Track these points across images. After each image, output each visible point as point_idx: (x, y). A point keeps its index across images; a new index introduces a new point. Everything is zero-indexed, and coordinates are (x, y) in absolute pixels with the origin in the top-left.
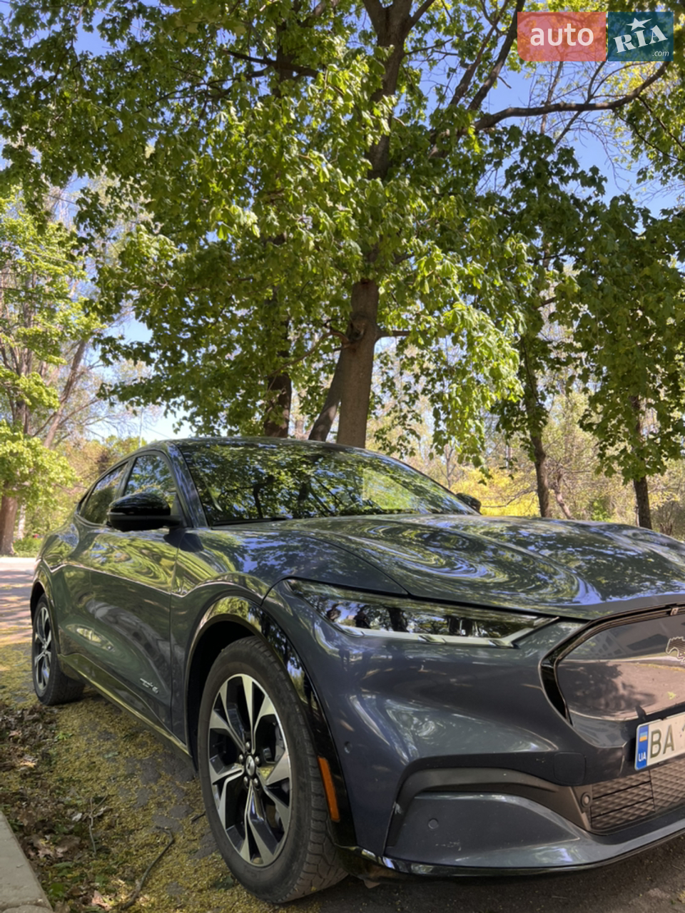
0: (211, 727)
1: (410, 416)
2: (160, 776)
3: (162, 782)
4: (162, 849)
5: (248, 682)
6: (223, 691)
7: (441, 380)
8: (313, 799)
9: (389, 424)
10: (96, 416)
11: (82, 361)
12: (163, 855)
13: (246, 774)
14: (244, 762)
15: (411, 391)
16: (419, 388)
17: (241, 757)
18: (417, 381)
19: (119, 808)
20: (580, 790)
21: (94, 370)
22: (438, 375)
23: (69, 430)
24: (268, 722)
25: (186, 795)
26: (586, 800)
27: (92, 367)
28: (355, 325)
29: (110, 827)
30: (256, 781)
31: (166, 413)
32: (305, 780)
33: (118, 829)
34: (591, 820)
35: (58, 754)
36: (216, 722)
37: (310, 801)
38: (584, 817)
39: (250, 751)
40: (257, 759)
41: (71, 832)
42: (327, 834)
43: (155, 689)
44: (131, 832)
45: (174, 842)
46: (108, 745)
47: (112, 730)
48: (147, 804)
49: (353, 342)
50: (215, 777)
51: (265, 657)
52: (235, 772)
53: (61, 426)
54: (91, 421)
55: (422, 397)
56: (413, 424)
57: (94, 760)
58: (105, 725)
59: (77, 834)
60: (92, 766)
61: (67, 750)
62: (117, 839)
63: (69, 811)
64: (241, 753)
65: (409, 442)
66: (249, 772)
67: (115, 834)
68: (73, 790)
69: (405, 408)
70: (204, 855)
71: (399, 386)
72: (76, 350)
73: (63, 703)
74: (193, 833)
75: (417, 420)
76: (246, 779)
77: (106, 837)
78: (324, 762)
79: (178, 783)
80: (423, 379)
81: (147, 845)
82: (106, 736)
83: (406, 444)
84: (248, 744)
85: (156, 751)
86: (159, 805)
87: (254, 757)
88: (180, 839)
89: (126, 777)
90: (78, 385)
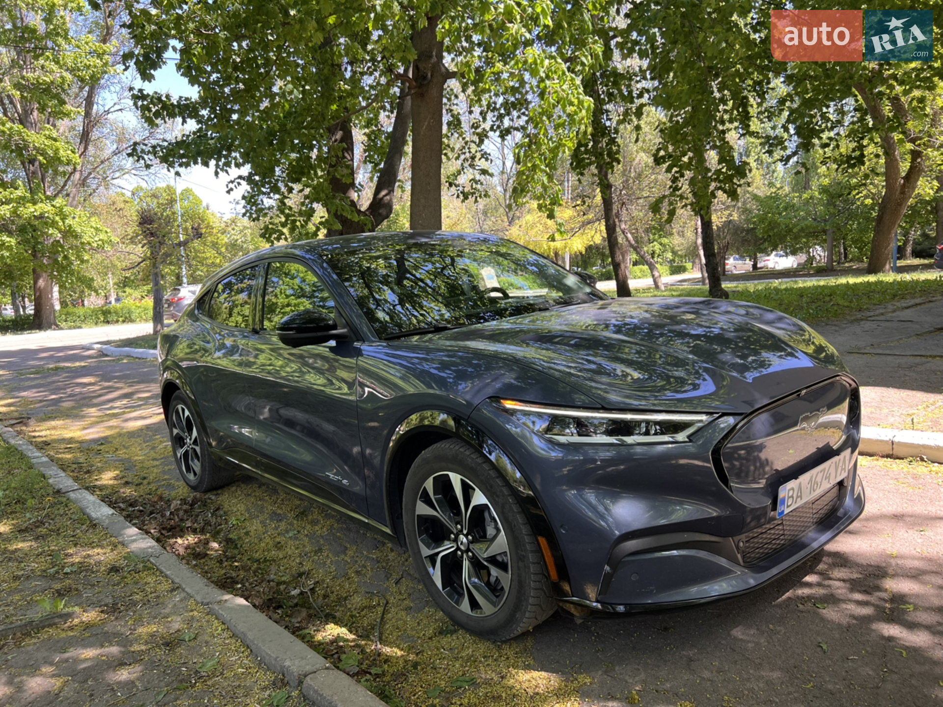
0: (417, 513)
1: (478, 155)
2: (346, 548)
3: (350, 553)
4: (380, 610)
5: (456, 479)
6: (429, 484)
7: (508, 114)
8: (532, 566)
9: (459, 167)
10: (121, 169)
11: (95, 107)
12: (383, 614)
13: (458, 549)
14: (456, 540)
15: (479, 130)
16: (487, 125)
17: (452, 536)
18: (484, 119)
19: (323, 581)
20: (736, 538)
21: (110, 116)
22: (505, 109)
23: (94, 187)
24: (481, 510)
25: (378, 562)
26: (741, 544)
27: (108, 112)
28: (421, 66)
29: (325, 596)
30: (470, 554)
31: (217, 174)
32: (523, 553)
33: (333, 597)
34: (743, 557)
35: (239, 538)
36: (422, 509)
37: (529, 568)
38: (739, 556)
39: (461, 531)
40: (470, 537)
41: (296, 605)
42: (543, 590)
43: (345, 482)
44: (346, 599)
45: (387, 603)
46: (283, 525)
47: (279, 511)
48: (347, 574)
49: (420, 86)
50: (426, 552)
51: (473, 459)
52: (446, 548)
53: (83, 183)
54: (117, 174)
55: (491, 134)
56: (482, 164)
57: (278, 540)
58: (270, 507)
59: (302, 606)
60: (278, 546)
61: (247, 533)
62: (336, 606)
63: (282, 587)
64: (452, 533)
65: (482, 184)
66: (462, 548)
67: (333, 601)
68: (273, 568)
69: (474, 148)
70: (419, 610)
71: (465, 126)
72: (85, 93)
73: (216, 489)
74: (400, 593)
75: (487, 159)
76: (459, 553)
77: (327, 605)
78: (542, 541)
79: (365, 553)
80: (490, 115)
81: (366, 607)
82: (278, 518)
83: (479, 186)
84: (459, 527)
85: (332, 526)
86: (358, 573)
87: (466, 536)
88: (392, 600)
89: (316, 552)
90: (95, 134)
